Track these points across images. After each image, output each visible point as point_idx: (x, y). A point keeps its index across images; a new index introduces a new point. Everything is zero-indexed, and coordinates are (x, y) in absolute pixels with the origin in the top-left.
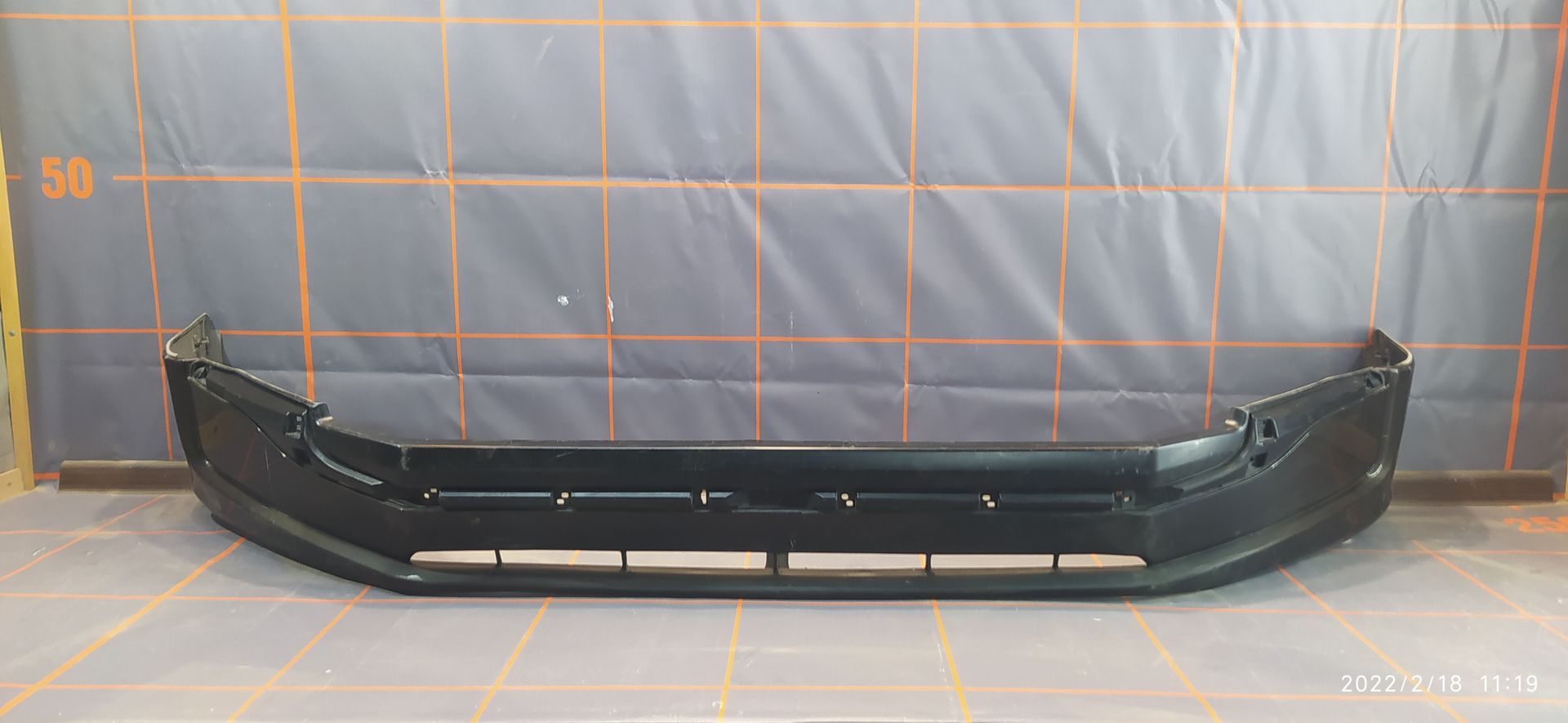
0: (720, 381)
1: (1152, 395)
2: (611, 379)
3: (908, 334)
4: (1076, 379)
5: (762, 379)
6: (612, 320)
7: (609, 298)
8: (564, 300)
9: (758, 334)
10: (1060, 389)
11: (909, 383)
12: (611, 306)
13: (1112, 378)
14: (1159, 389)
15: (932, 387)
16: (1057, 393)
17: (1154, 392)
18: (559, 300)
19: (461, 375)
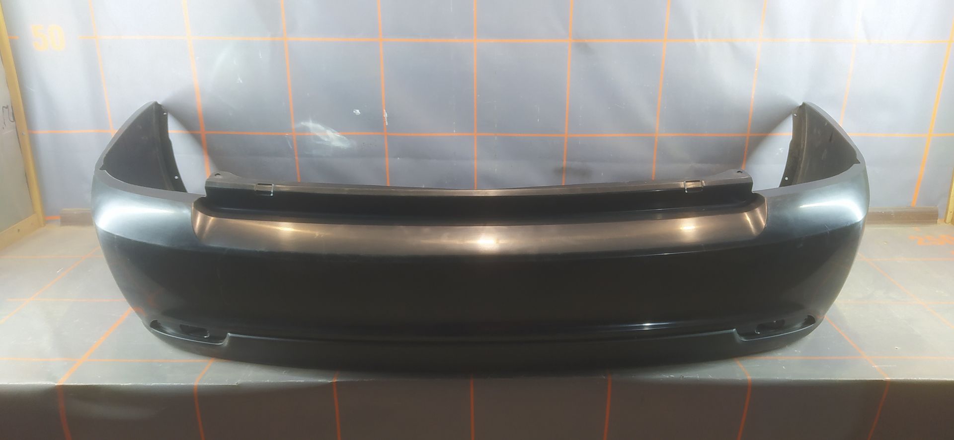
2: (387, 160)
3: (566, 131)
5: (477, 159)
6: (387, 124)
7: (385, 110)
8: (358, 112)
9: (475, 131)
11: (566, 161)
12: (386, 115)
13: (686, 156)
15: (580, 163)
18: (354, 112)
19: (296, 158)
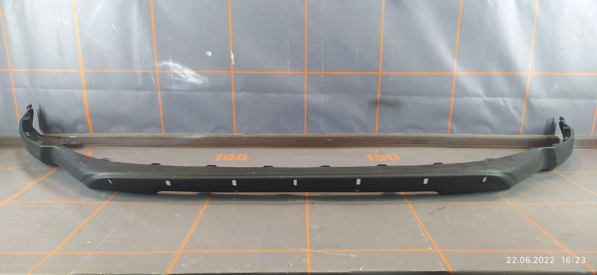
0: (287, 94)
1: (498, 98)
2: (233, 94)
3: (380, 70)
4: (462, 92)
5: (307, 94)
6: (233, 64)
7: (232, 52)
8: (209, 54)
9: (306, 70)
10: (455, 96)
11: (380, 95)
12: (233, 56)
13: (479, 90)
14: (502, 96)
15: (392, 96)
16: (452, 100)
17: (499, 97)
18: (207, 54)
19: (159, 92)
